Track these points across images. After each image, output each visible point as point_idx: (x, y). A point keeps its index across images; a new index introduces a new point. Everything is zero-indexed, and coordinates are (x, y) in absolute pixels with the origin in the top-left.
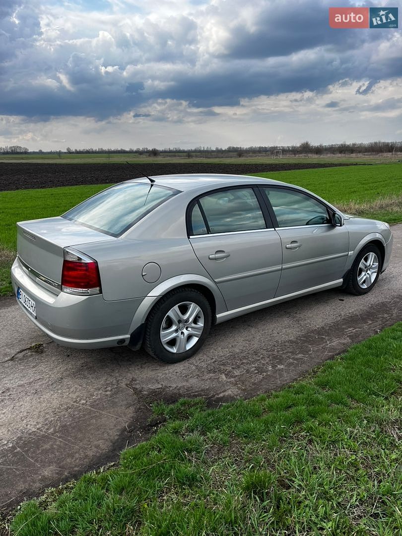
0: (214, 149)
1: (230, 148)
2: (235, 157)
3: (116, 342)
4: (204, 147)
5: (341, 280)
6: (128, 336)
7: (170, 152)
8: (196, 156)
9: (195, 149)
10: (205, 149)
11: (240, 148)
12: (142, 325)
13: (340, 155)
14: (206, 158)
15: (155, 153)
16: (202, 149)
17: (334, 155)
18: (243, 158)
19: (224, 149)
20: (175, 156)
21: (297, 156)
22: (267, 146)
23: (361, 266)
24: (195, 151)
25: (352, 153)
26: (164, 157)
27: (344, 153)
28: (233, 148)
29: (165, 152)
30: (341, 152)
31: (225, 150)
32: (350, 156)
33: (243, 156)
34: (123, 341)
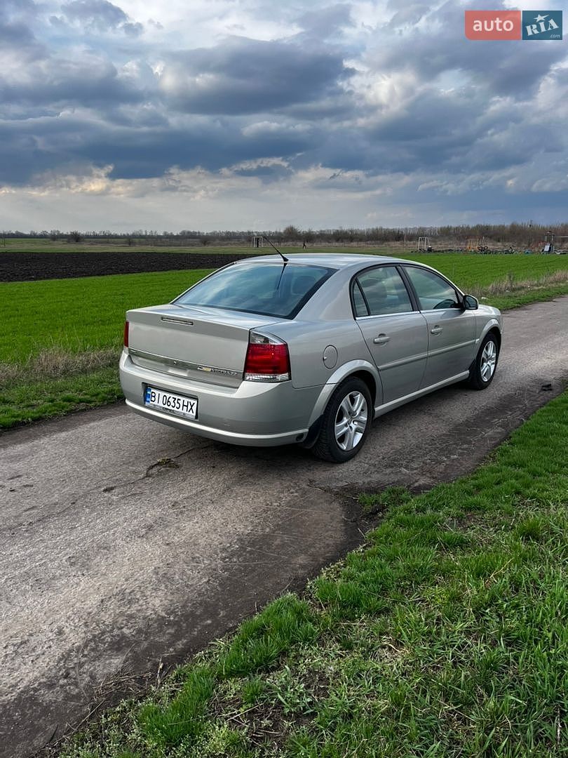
0: (162, 234)
1: (184, 232)
2: (198, 245)
3: (295, 439)
4: (146, 232)
5: (468, 372)
6: (307, 430)
7: (96, 236)
8: (141, 244)
9: (134, 233)
10: (148, 234)
11: (199, 233)
12: (321, 417)
13: (337, 244)
14: (155, 246)
15: (76, 238)
16: (144, 233)
17: (329, 245)
18: (210, 247)
19: (175, 234)
20: (108, 243)
21: (282, 244)
22: (235, 231)
23: (483, 356)
24: (134, 236)
25: (352, 241)
26: (92, 244)
27: (342, 242)
28: (189, 232)
29: (88, 237)
30: (337, 240)
31: (177, 236)
32: (350, 245)
33: (209, 244)
34: (301, 436)
